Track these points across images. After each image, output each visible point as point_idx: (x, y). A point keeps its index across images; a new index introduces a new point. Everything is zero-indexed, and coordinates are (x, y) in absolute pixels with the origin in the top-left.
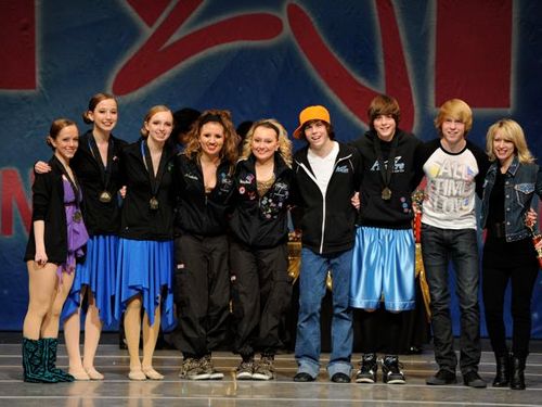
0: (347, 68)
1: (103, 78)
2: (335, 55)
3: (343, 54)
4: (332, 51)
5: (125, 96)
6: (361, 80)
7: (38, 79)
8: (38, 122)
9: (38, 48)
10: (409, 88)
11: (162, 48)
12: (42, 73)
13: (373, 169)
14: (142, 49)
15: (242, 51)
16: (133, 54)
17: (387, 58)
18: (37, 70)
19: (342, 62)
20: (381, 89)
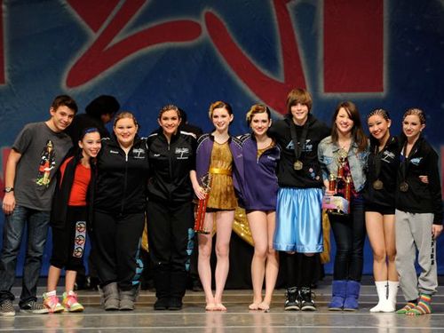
0: (254, 62)
1: (58, 75)
2: (244, 52)
3: (250, 51)
4: (240, 48)
6: (265, 72)
7: (6, 75)
9: (6, 50)
10: (303, 77)
12: (9, 71)
13: (288, 148)
14: (89, 50)
15: (170, 50)
16: (82, 54)
17: (285, 53)
18: (6, 68)
19: (249, 57)
20: (281, 79)
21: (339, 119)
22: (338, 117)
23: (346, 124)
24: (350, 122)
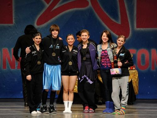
0: (109, 16)
1: (34, 20)
3: (107, 12)
4: (104, 10)
5: (40, 26)
6: (113, 20)
7: (14, 20)
8: (14, 34)
9: (13, 11)
11: (52, 10)
12: (15, 19)
13: (50, 47)
14: (45, 11)
15: (76, 11)
16: (42, 13)
17: (121, 13)
18: (13, 18)
19: (107, 14)
20: (119, 23)
21: (103, 37)
22: (103, 36)
23: (105, 39)
24: (107, 38)
